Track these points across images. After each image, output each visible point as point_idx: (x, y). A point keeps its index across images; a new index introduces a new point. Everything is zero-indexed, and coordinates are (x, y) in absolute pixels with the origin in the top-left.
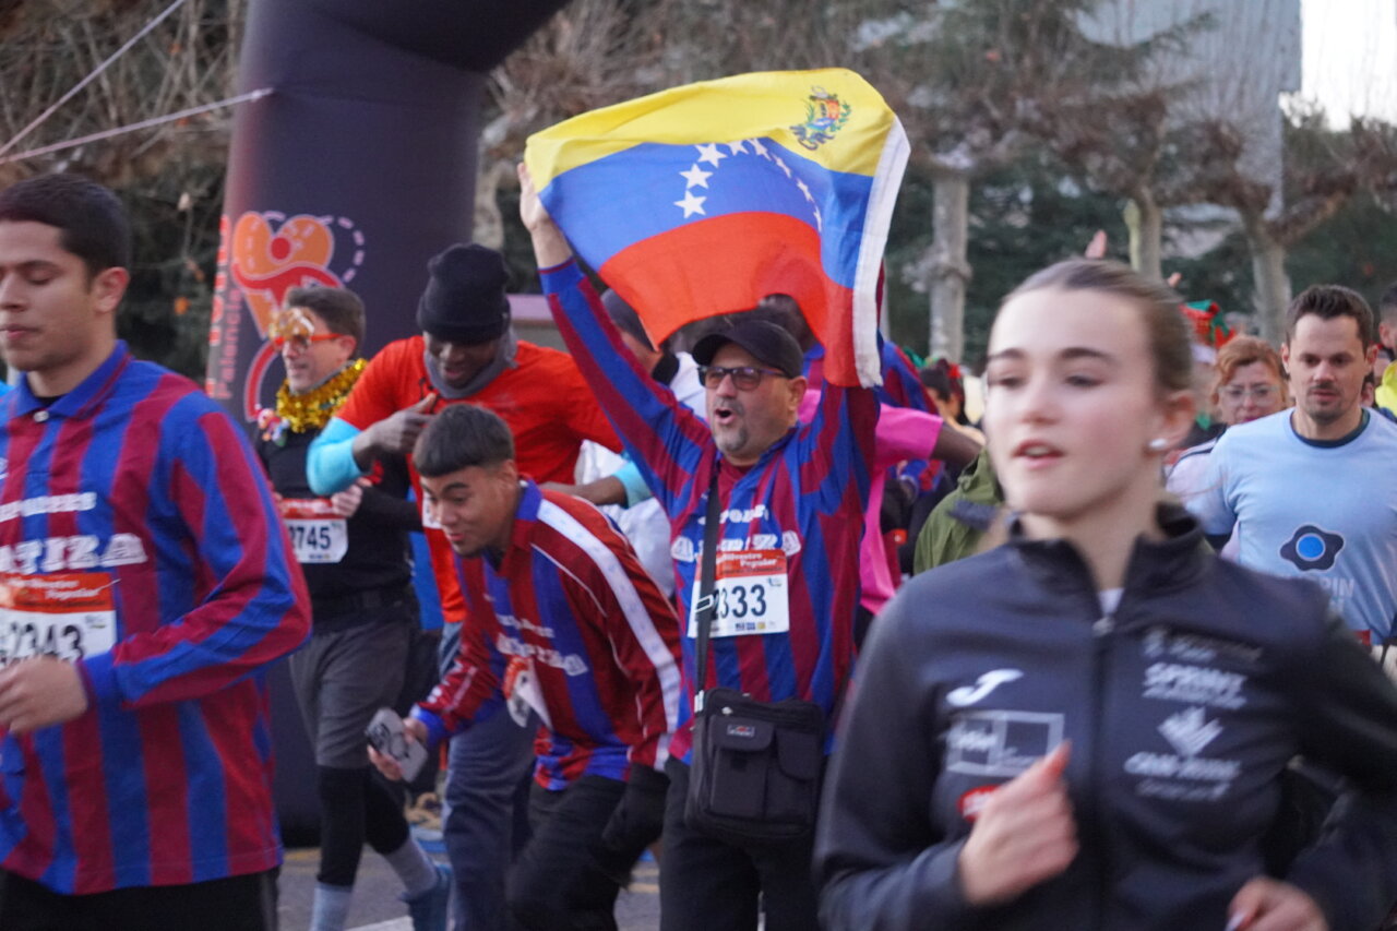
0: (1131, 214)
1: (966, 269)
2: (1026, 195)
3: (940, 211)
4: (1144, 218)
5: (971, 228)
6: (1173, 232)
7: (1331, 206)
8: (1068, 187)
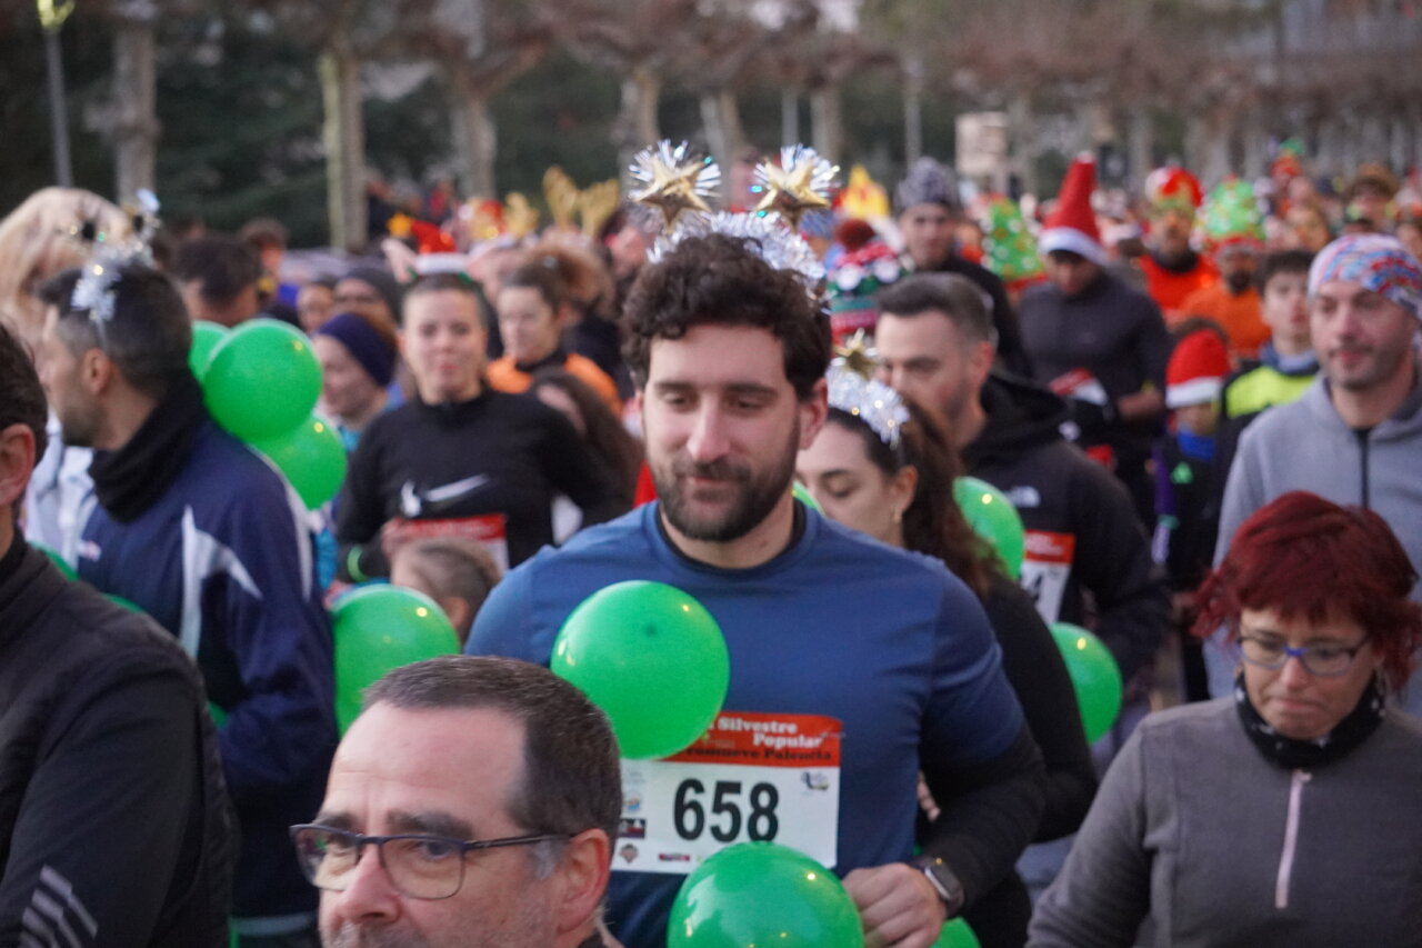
0: (327, 67)
1: (153, 127)
2: (216, 29)
3: (124, 64)
4: (341, 74)
5: (158, 67)
6: (372, 69)
7: (529, 58)
8: (259, 22)
